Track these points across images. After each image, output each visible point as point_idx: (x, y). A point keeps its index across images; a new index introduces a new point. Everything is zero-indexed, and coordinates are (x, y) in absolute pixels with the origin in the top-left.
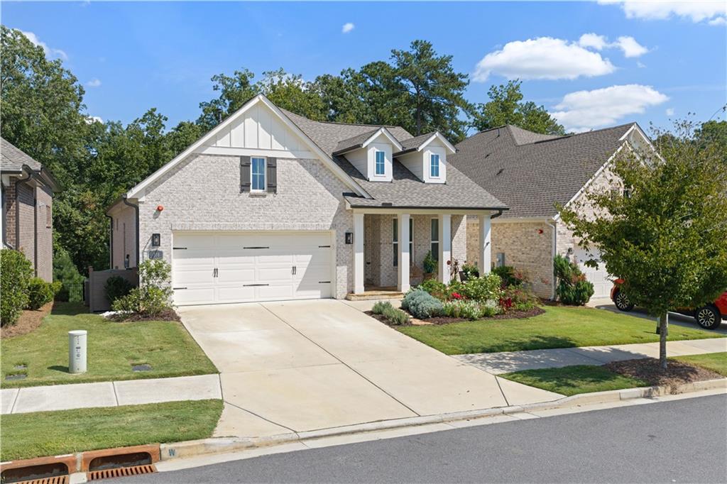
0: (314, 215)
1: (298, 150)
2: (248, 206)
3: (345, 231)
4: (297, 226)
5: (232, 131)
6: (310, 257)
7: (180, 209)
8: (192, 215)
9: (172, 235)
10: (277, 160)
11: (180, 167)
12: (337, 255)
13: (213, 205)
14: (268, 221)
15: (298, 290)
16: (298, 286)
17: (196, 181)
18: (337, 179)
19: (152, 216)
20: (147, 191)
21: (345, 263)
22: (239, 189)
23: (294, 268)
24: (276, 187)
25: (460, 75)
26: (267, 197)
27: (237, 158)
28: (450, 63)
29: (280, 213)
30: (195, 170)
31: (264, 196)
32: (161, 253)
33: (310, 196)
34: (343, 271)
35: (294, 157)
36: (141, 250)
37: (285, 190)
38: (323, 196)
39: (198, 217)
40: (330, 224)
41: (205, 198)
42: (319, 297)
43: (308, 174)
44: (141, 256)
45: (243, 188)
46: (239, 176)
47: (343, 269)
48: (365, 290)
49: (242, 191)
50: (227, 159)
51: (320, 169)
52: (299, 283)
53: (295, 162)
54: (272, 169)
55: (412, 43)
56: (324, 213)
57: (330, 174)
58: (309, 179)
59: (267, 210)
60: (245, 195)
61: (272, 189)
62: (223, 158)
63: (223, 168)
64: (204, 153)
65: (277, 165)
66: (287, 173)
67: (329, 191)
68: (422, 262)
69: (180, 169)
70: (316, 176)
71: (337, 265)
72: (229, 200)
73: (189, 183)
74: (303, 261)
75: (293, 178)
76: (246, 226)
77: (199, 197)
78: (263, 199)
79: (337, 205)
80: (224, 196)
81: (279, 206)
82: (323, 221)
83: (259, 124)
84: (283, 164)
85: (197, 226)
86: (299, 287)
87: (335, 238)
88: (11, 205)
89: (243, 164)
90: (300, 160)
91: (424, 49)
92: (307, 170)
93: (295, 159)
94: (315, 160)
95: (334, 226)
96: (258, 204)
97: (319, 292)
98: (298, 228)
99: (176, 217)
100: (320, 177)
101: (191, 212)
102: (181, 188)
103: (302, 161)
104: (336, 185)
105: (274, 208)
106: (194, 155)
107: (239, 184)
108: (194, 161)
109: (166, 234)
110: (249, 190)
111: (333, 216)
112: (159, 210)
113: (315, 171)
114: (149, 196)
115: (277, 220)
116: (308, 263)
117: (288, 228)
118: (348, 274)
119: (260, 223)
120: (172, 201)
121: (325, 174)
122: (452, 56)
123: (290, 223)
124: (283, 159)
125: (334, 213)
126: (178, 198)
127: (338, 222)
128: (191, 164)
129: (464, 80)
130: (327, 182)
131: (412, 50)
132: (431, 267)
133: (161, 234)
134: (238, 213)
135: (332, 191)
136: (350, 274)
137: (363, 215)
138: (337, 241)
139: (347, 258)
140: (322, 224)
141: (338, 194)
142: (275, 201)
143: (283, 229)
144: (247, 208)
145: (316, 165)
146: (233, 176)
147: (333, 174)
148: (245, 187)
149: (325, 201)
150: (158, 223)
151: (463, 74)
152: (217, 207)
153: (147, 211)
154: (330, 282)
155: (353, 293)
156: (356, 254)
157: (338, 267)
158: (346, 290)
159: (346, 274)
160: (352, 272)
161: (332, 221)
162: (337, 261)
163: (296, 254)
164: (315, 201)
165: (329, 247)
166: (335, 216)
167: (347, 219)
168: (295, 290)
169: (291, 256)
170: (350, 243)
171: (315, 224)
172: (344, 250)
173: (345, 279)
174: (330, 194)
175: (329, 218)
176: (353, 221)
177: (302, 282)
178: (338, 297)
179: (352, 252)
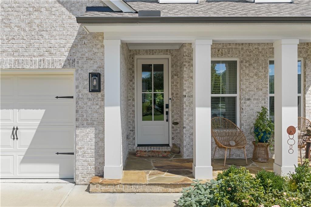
0: (36, 45)
4: (7, 62)
6: (41, 112)
12: (77, 112)
15: (22, 163)
16: (22, 157)
21: (91, 125)
23: (15, 130)
34: (86, 137)
40: (64, 58)
47: (86, 135)
48: (126, 168)
52: (24, 153)
56: (53, 41)
67: (62, 5)
68: (252, 125)
71: (77, 127)
74: (29, 120)
82: (51, 54)
87: (74, 83)
95: (70, 62)
97: (56, 169)
98: (8, 67)
111: (70, 45)
116: (38, 122)
118: (96, 143)
125: (72, 41)
127: (79, 55)
132: (265, 132)
136: (100, 143)
137: (119, 43)
138: (77, 87)
139: (95, 115)
140: (50, 58)
141: (78, 9)
149: (56, 21)
154: (73, 154)
155: (102, 176)
156: (107, 109)
157: (78, 132)
158: (91, 169)
159: (93, 142)
160: (103, 140)
161: (67, 54)
162: (77, 120)
163: (19, 108)
164: (37, 22)
165: (72, 97)
166: (74, 46)
167: (95, 50)
168: (18, 162)
169: (11, 111)
170: (99, 90)
171: (38, 59)
172: (89, 103)
173: (91, 152)
174: (64, 9)
175: (63, 50)
176: (103, 53)
177: (27, 152)
178: (77, 181)
179: (102, 107)
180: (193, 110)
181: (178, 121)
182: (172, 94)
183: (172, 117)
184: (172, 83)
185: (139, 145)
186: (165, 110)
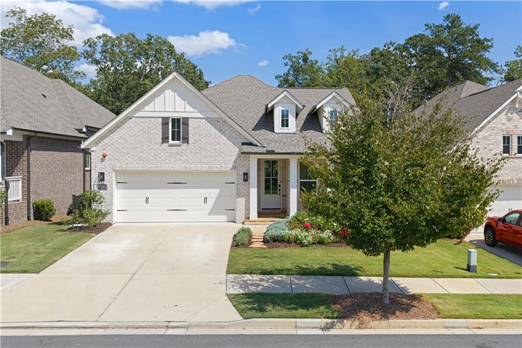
0: (219, 160)
1: (205, 112)
2: (168, 153)
3: (243, 172)
4: (205, 167)
5: (156, 100)
6: (218, 191)
7: (119, 155)
8: (127, 159)
9: (114, 173)
10: (190, 120)
11: (119, 126)
12: (237, 190)
13: (142, 152)
14: (183, 164)
15: (209, 214)
16: (208, 212)
17: (130, 136)
18: (237, 133)
19: (100, 160)
20: (96, 143)
21: (243, 196)
22: (161, 141)
23: (206, 199)
24: (188, 139)
25: (485, 40)
26: (182, 146)
27: (159, 119)
28: (477, 30)
29: (191, 158)
30: (130, 128)
31: (179, 146)
32: (106, 186)
33: (216, 145)
34: (241, 202)
35: (203, 117)
36: (92, 183)
37: (195, 141)
38: (225, 145)
39: (131, 161)
40: (231, 166)
41: (136, 148)
42: (226, 220)
43: (213, 129)
44: (92, 187)
45: (164, 140)
46: (161, 131)
47: (241, 201)
48: (258, 217)
49: (163, 142)
50: (152, 120)
51: (223, 125)
52: (209, 210)
53: (204, 120)
54: (186, 126)
55: (444, 17)
56: (226, 158)
57: (231, 129)
58: (214, 133)
59: (182, 156)
60: (165, 145)
61: (186, 140)
62: (150, 119)
63: (149, 126)
64: (135, 116)
65: (189, 123)
66: (197, 129)
67: (231, 141)
69: (119, 128)
70: (220, 131)
71: (237, 197)
72: (153, 149)
73: (125, 137)
74: (213, 194)
75: (202, 132)
76: (166, 167)
77: (133, 147)
78: (179, 148)
79: (237, 152)
80: (150, 146)
81: (191, 153)
82: (225, 164)
83: (176, 93)
84: (194, 122)
85: (131, 167)
86: (210, 212)
87: (235, 177)
88: (24, 153)
89: (164, 123)
90: (207, 119)
91: (454, 21)
92: (213, 125)
93: (203, 118)
94: (220, 118)
95: (234, 168)
96: (175, 152)
97: (225, 217)
98: (205, 169)
99: (116, 161)
100: (223, 131)
101: (127, 157)
102: (119, 141)
103: (209, 119)
104: (236, 136)
105: (187, 154)
106: (129, 118)
107: (161, 137)
108: (128, 122)
109: (109, 173)
110: (168, 142)
111: (234, 160)
112: (104, 156)
113: (219, 127)
114: (98, 147)
115: (189, 163)
116: (217, 195)
117: (198, 169)
119: (177, 165)
120: (114, 150)
121: (227, 129)
122: (479, 25)
123: (199, 166)
124: (194, 118)
125: (235, 158)
126: (117, 148)
127: (238, 164)
128: (126, 124)
129: (490, 43)
130: (229, 134)
131: (444, 22)
133: (105, 173)
134: (160, 158)
135: (233, 142)
137: (257, 160)
138: (237, 179)
139: (245, 192)
140: (225, 166)
141: (238, 143)
142: (188, 149)
143: (194, 169)
144: (167, 154)
145: (220, 122)
146: (157, 132)
147: (234, 129)
148: (165, 139)
149: (227, 149)
150: (104, 165)
151: (488, 38)
152: (145, 154)
153: (96, 157)
154: (234, 210)
155: (249, 219)
156: (251, 189)
157: (237, 199)
158: (243, 216)
159: (244, 204)
160: (249, 203)
161: (232, 164)
162: (237, 194)
163: (207, 188)
164: (219, 149)
165: (234, 183)
166: (236, 160)
167: (245, 162)
168: (206, 215)
169: (204, 189)
170: (247, 181)
171: (219, 166)
172: (242, 186)
173: (243, 208)
174: (231, 143)
175: (231, 162)
176: (249, 164)
177: (211, 209)
178: (237, 222)
179: (249, 188)
180: (289, 190)
181: (286, 194)
182: (283, 179)
183: (283, 192)
184: (283, 172)
185: (263, 209)
186: (278, 188)
